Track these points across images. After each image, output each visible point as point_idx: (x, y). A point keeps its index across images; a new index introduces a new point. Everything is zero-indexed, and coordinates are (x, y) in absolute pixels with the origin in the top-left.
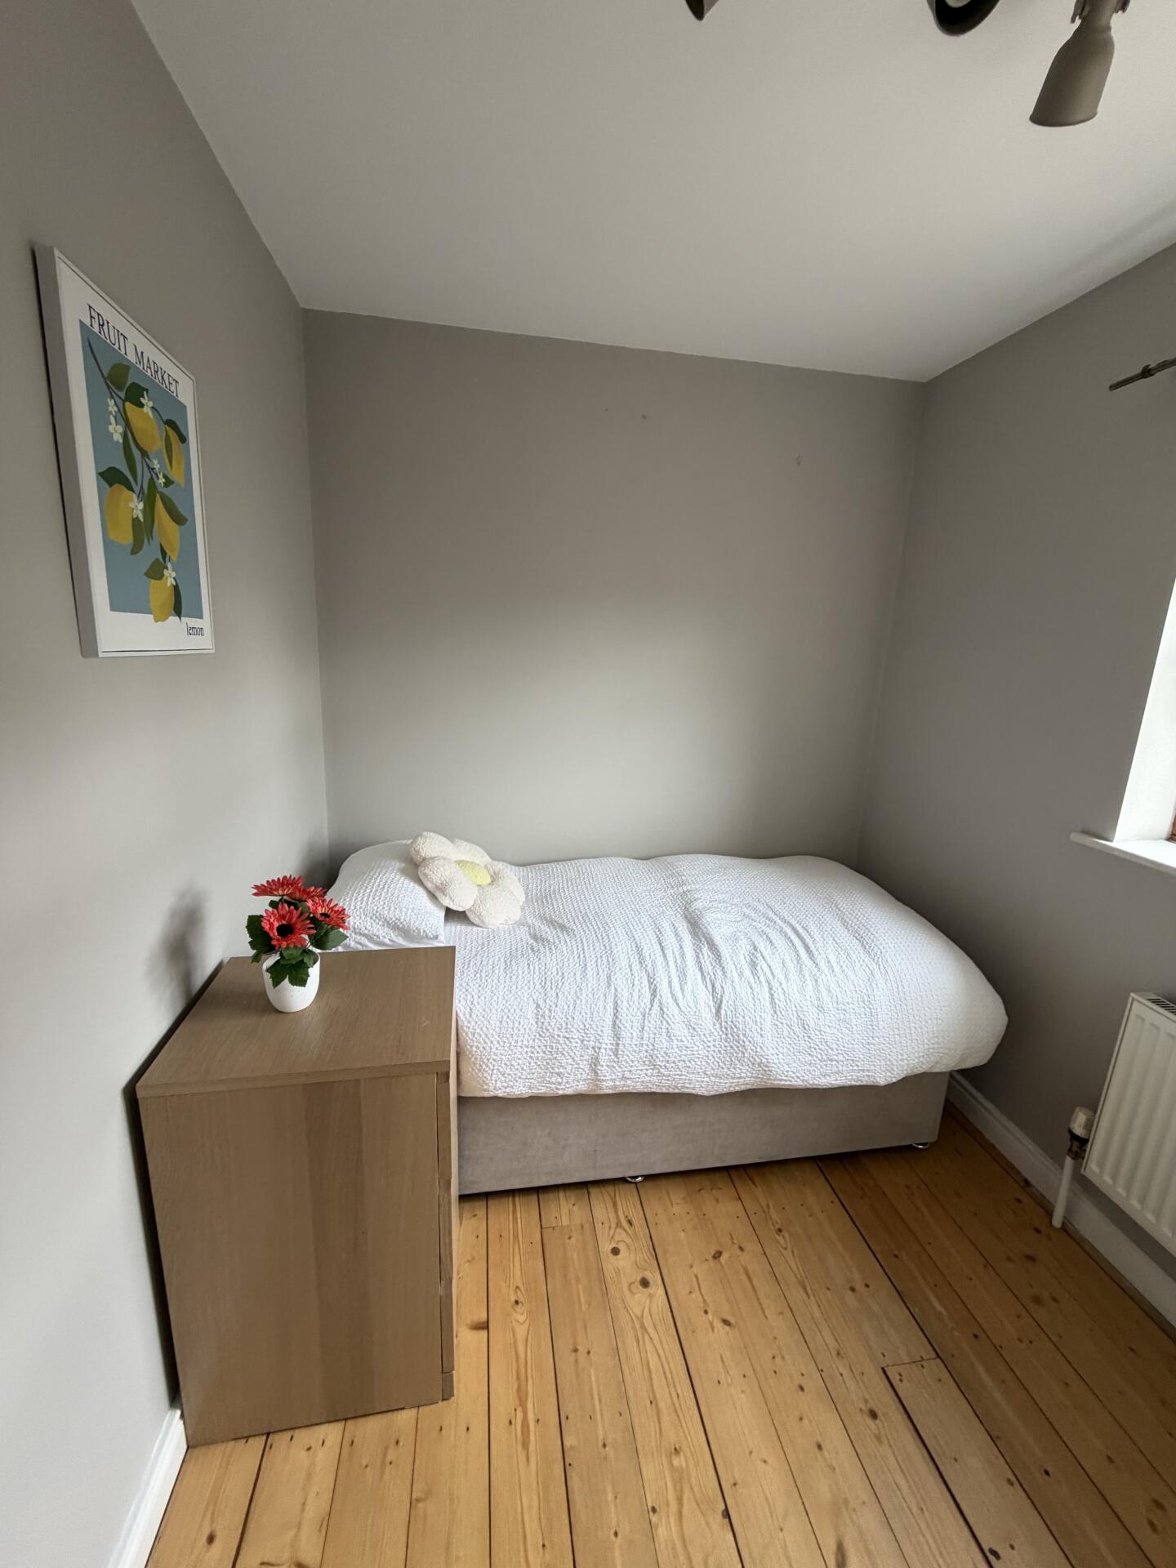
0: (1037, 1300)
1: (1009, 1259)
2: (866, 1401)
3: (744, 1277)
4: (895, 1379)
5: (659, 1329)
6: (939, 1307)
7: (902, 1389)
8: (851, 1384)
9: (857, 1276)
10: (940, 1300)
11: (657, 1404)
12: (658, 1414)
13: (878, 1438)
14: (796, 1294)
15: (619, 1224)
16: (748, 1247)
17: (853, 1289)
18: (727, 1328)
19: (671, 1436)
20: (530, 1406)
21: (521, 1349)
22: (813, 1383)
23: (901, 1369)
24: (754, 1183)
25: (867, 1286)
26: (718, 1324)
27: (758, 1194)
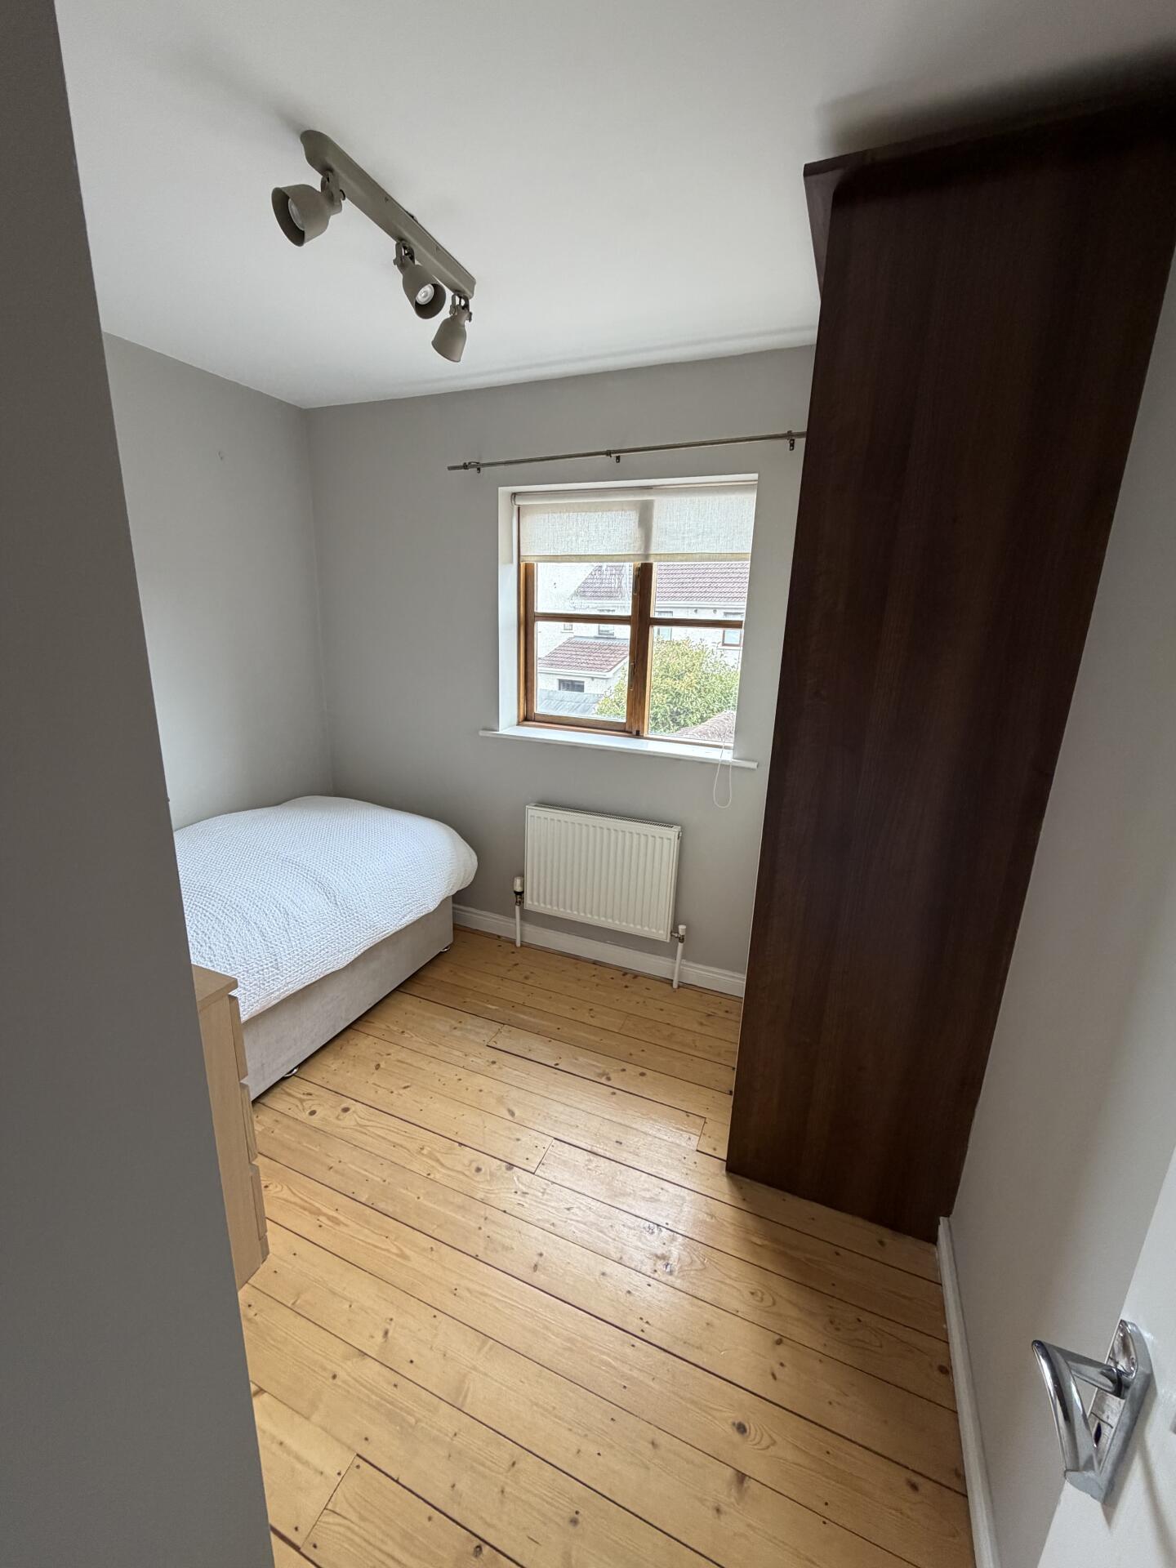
0: (526, 978)
1: (509, 970)
2: (488, 1061)
3: (399, 1064)
4: (494, 1045)
5: (373, 1118)
6: (494, 1007)
7: (498, 1046)
8: (479, 1061)
9: (453, 1022)
10: (493, 1005)
11: (398, 1145)
12: (401, 1146)
13: (500, 1068)
14: (431, 1050)
15: (302, 1101)
16: (391, 1051)
17: (455, 1028)
18: (409, 1089)
19: (414, 1147)
20: (325, 1210)
21: (293, 1199)
22: (463, 1073)
23: (493, 1040)
24: (370, 1022)
25: (460, 1022)
26: (402, 1091)
27: (378, 1025)
